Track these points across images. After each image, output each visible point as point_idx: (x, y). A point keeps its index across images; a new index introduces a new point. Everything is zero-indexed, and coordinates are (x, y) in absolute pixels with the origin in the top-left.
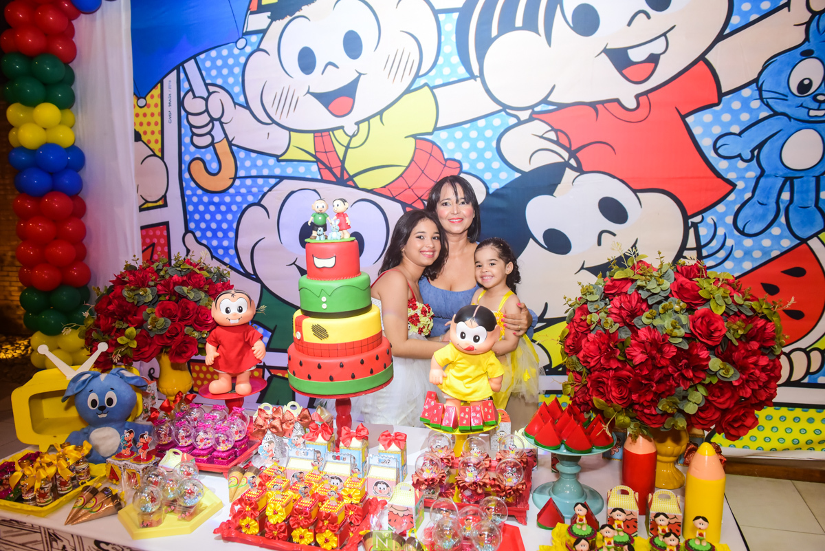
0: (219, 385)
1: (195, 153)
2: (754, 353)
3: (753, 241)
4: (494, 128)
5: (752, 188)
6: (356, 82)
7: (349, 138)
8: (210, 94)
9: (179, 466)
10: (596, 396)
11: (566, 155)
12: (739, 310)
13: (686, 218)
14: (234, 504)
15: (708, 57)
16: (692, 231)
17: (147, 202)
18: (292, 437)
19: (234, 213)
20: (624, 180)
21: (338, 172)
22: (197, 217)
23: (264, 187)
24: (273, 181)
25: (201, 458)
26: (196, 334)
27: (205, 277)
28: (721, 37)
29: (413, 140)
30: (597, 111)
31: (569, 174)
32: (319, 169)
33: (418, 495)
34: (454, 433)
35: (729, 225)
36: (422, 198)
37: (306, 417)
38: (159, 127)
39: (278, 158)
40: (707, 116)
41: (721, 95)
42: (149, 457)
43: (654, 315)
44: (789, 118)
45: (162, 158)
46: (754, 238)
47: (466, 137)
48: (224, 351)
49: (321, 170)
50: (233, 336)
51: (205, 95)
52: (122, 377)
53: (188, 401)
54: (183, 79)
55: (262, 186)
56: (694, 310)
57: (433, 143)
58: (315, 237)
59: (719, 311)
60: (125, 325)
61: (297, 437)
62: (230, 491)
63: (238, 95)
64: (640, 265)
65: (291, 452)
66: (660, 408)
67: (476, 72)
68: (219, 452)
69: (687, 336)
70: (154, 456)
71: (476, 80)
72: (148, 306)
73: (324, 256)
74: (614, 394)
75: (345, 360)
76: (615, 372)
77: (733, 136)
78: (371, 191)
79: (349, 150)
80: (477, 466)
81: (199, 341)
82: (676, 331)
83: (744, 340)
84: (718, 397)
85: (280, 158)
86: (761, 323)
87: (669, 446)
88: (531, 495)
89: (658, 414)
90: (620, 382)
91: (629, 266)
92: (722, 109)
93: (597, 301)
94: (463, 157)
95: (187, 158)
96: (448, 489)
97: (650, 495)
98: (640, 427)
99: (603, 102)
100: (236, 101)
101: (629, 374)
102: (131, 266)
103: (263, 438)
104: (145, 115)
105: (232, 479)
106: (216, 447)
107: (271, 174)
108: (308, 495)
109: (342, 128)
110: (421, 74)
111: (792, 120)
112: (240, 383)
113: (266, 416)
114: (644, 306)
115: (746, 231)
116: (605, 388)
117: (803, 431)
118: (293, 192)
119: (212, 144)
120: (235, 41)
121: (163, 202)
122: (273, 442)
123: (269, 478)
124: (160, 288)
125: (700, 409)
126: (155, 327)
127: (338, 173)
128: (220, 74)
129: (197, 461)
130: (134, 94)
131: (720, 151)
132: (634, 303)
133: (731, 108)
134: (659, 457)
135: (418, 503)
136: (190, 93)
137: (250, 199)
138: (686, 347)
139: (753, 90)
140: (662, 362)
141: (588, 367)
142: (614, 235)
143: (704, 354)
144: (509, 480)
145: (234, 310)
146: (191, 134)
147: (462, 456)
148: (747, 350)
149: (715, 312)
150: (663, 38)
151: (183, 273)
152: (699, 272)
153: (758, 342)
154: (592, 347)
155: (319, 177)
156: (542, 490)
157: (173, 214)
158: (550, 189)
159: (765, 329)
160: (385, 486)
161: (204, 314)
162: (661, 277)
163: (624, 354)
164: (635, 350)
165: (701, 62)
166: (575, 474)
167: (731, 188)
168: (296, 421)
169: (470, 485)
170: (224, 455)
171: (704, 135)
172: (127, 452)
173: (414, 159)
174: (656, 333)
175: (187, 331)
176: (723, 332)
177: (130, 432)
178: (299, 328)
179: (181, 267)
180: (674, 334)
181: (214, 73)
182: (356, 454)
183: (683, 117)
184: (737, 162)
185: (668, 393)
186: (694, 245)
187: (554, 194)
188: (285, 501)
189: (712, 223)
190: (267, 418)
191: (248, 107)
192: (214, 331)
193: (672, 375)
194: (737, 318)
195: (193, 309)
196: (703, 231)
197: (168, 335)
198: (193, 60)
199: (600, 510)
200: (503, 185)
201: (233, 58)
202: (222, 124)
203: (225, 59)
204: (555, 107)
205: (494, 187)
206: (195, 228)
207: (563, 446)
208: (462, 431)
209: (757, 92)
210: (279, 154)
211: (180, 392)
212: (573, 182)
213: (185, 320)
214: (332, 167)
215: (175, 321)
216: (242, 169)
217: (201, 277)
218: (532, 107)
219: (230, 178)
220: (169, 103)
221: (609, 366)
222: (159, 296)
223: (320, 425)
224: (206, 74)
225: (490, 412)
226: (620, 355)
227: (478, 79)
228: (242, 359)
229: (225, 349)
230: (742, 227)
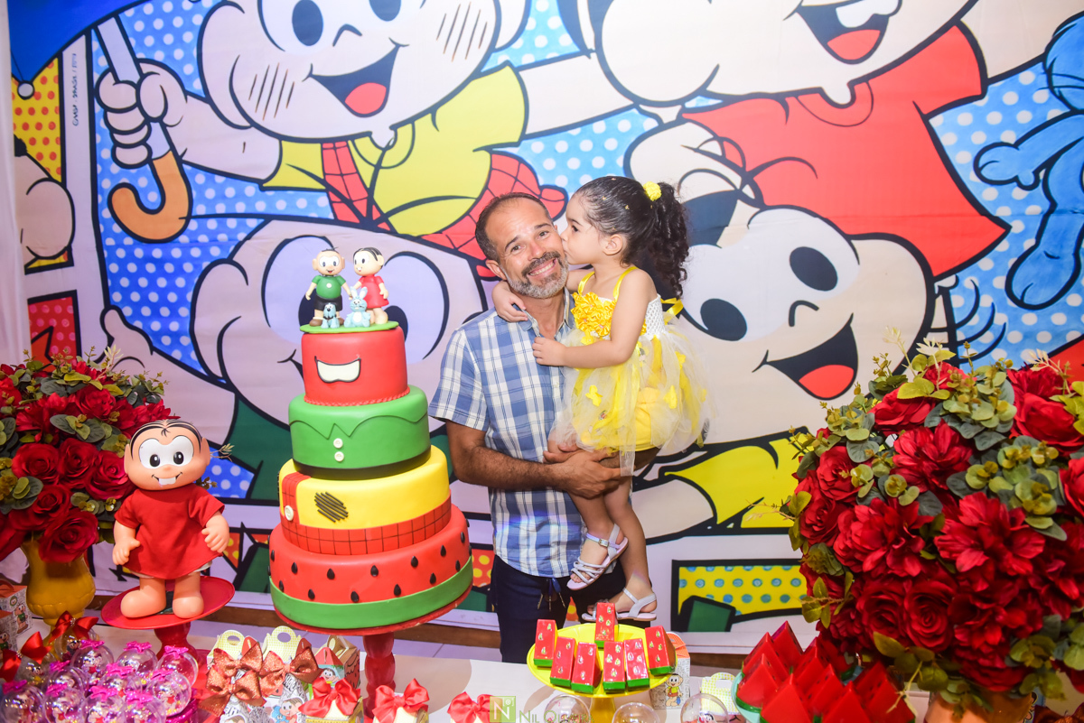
0: (140, 600)
1: (118, 176)
3: (1038, 316)
4: (620, 136)
5: (1035, 232)
7: (380, 152)
8: (143, 76)
10: (879, 630)
11: (737, 179)
13: (930, 279)
15: (965, 20)
16: (939, 301)
17: (38, 257)
18: (280, 703)
19: (188, 276)
20: (832, 220)
21: (362, 207)
22: (125, 282)
26: (92, 507)
27: (113, 395)
29: (486, 156)
30: (786, 107)
31: (742, 211)
32: (331, 203)
34: (593, 696)
35: (1000, 290)
37: (305, 665)
38: (57, 132)
39: (261, 184)
40: (963, 116)
41: (986, 82)
43: (990, 470)
45: (63, 184)
46: (1039, 311)
47: (574, 150)
48: (149, 538)
49: (335, 205)
50: (166, 507)
51: (135, 78)
53: (81, 631)
54: (97, 52)
55: (236, 231)
56: (1067, 460)
57: (520, 160)
58: (320, 323)
61: (289, 704)
63: (190, 78)
66: (1014, 657)
67: (590, 44)
69: (1061, 512)
71: (589, 57)
73: (337, 359)
74: (917, 628)
75: (379, 560)
76: (916, 583)
77: (1004, 148)
78: (419, 240)
79: (381, 171)
81: (103, 517)
82: (1040, 503)
85: (265, 185)
89: (1008, 668)
90: (929, 604)
92: (987, 104)
94: (569, 182)
95: (106, 184)
98: (968, 691)
99: (796, 94)
100: (187, 88)
101: (943, 586)
103: (222, 712)
107: (250, 211)
109: (368, 134)
110: (498, 45)
112: (182, 595)
113: (229, 663)
114: (968, 455)
115: (1027, 300)
116: (897, 615)
118: (286, 242)
119: (149, 160)
121: (66, 258)
122: (242, 719)
124: (23, 418)
126: (10, 496)
127: (364, 212)
128: (159, 44)
130: (13, 76)
131: (985, 172)
133: (1002, 102)
136: (110, 76)
137: (215, 252)
138: (1063, 536)
139: (1038, 74)
140: (1015, 566)
141: (858, 572)
142: (816, 308)
145: (167, 461)
146: (112, 144)
151: (69, 390)
154: (866, 533)
155: (331, 216)
157: (84, 278)
158: (711, 235)
161: (111, 467)
163: (932, 549)
164: (956, 541)
165: (955, 28)
167: (1001, 231)
168: (287, 673)
171: (958, 146)
173: (490, 187)
174: (999, 508)
175: (76, 500)
178: (291, 499)
179: (66, 378)
180: (1037, 511)
181: (149, 41)
183: (926, 118)
184: (1011, 190)
185: (1029, 630)
186: (944, 324)
187: (718, 243)
189: (972, 288)
190: (229, 668)
191: (207, 99)
192: (129, 498)
193: (1035, 592)
195: (89, 459)
196: (958, 301)
197: (39, 510)
198: (112, 21)
201: (182, 16)
202: (164, 127)
203: (168, 18)
204: (719, 101)
208: (609, 692)
209: (1044, 78)
210: (263, 176)
211: (66, 613)
212: (749, 223)
213: (74, 479)
214: (353, 199)
215: (52, 483)
216: (201, 203)
217: (107, 396)
218: (681, 101)
219: (180, 218)
220: (74, 92)
221: (904, 571)
222: (22, 434)
223: (333, 686)
224: (137, 43)
225: (660, 649)
226: (923, 549)
227: (594, 56)
228: (184, 551)
229: (151, 533)
230: (1020, 294)
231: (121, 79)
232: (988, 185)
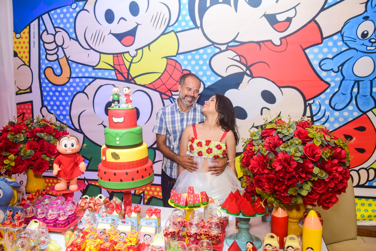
0: (60, 186)
1: (48, 64)
2: (335, 165)
3: (339, 113)
4: (208, 54)
6: (136, 28)
7: (132, 58)
8: (56, 32)
9: (38, 228)
10: (257, 187)
11: (244, 68)
12: (328, 144)
13: (305, 101)
14: (68, 247)
15: (316, 19)
16: (308, 108)
17: (20, 90)
18: (100, 213)
19: (69, 97)
20: (274, 82)
21: (126, 75)
22: (48, 98)
23: (86, 83)
24: (91, 80)
25: (50, 225)
26: (48, 159)
27: (53, 128)
28: (323, 9)
29: (165, 60)
30: (260, 46)
31: (246, 78)
33: (166, 240)
34: (186, 209)
35: (327, 104)
36: (170, 90)
37: (107, 202)
38: (28, 50)
39: (94, 68)
40: (316, 49)
41: (323, 39)
42: (20, 224)
43: (286, 146)
44: (357, 50)
45: (29, 66)
46: (340, 111)
47: (193, 58)
48: (63, 168)
49: (117, 74)
50: (68, 159)
51: (54, 33)
52: (6, 181)
53: (43, 195)
54: (42, 24)
55: (85, 82)
56: (306, 144)
57: (176, 61)
58: (114, 107)
59: (318, 144)
60: (8, 154)
61: (102, 213)
62: (66, 242)
63: (72, 33)
64: (279, 121)
65: (100, 220)
66: (289, 193)
67: (199, 25)
68: (60, 221)
69: (302, 156)
70: (23, 224)
71: (198, 29)
72: (22, 144)
73: (118, 116)
74: (266, 186)
75: (128, 171)
76: (267, 175)
77: (328, 60)
78: (144, 86)
79: (132, 64)
80: (197, 225)
81: (50, 162)
82: (297, 154)
83: (331, 159)
84: (318, 187)
85: (95, 68)
86: (339, 150)
87: (294, 213)
88: (225, 240)
89: (288, 196)
90: (269, 180)
91: (274, 122)
92: (323, 46)
93: (258, 140)
94: (192, 68)
95: (43, 67)
96: (182, 238)
97: (285, 238)
98: (279, 203)
99: (263, 42)
100: (70, 36)
101: (273, 176)
102: (12, 122)
103: (84, 213)
104: (20, 43)
105: (67, 235)
106: (59, 219)
107: (90, 76)
108: (108, 241)
109: (128, 52)
110: (170, 25)
111: (358, 52)
112: (72, 184)
114: (281, 142)
115: (336, 108)
116: (261, 183)
117: (366, 211)
118: (101, 86)
119: (58, 59)
120: (71, 4)
121: (30, 89)
122: (89, 215)
123: (87, 233)
124: (28, 134)
125: (309, 193)
126: (25, 155)
127: (126, 77)
128: (62, 22)
129: (47, 226)
130: (14, 31)
131: (322, 67)
132: (276, 140)
133: (328, 45)
134: (289, 220)
135: (166, 244)
136: (46, 32)
137: (78, 89)
138: (301, 162)
139: (339, 36)
140: (290, 170)
141: (253, 173)
142: (269, 109)
143: (311, 165)
144: (213, 231)
146: (46, 54)
147: (189, 220)
148: (332, 164)
149: (316, 144)
150: (294, 9)
151: (41, 126)
152: (308, 125)
153: (337, 159)
154: (255, 163)
155: (116, 78)
156: (230, 237)
157: (35, 97)
158: (236, 86)
159: (341, 153)
160: (149, 236)
161: (53, 148)
162: (289, 127)
163: (271, 166)
164: (276, 164)
165: (313, 22)
166: (247, 228)
167: (328, 86)
168: (102, 204)
169: (194, 235)
170: (63, 222)
171: (314, 59)
172: (8, 222)
173: (166, 69)
174: (287, 155)
175: (43, 157)
176: (320, 155)
177: (10, 211)
178: (104, 154)
179: (41, 123)
180: (295, 155)
181: (59, 21)
182: (134, 221)
183: (304, 50)
184: (331, 73)
185: (293, 186)
186: (310, 115)
187: (239, 89)
188: (95, 244)
189: (319, 104)
190: (87, 203)
191: (77, 40)
192: (58, 157)
193: (295, 176)
194: (327, 148)
195: (47, 146)
196: (314, 108)
197: (33, 159)
198: (47, 14)
199: (260, 247)
200: (212, 83)
201: (69, 13)
202: (63, 49)
203: (65, 14)
204: (239, 44)
205: (208, 84)
206: (48, 105)
207: (241, 214)
208: (189, 207)
210: (94, 65)
211: (38, 190)
212: (248, 82)
213: (42, 151)
214: (123, 73)
215: (36, 152)
216: (74, 73)
217: (51, 128)
218: (227, 43)
219: (67, 78)
220: (34, 37)
221: (264, 172)
222: (28, 138)
223: (115, 206)
224: (55, 22)
225: (204, 197)
226: (269, 166)
227: (200, 29)
228: (73, 172)
229: (64, 166)
230: (334, 106)
231: (49, 33)
232: (323, 71)
